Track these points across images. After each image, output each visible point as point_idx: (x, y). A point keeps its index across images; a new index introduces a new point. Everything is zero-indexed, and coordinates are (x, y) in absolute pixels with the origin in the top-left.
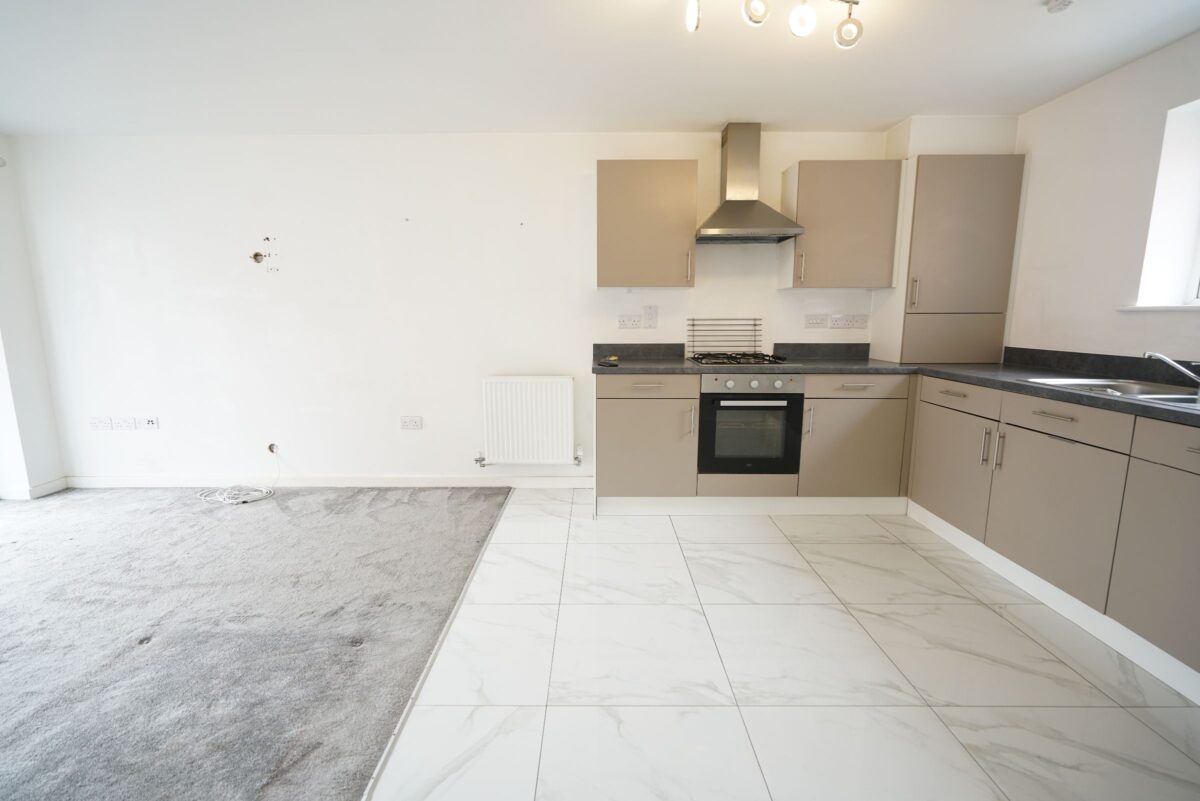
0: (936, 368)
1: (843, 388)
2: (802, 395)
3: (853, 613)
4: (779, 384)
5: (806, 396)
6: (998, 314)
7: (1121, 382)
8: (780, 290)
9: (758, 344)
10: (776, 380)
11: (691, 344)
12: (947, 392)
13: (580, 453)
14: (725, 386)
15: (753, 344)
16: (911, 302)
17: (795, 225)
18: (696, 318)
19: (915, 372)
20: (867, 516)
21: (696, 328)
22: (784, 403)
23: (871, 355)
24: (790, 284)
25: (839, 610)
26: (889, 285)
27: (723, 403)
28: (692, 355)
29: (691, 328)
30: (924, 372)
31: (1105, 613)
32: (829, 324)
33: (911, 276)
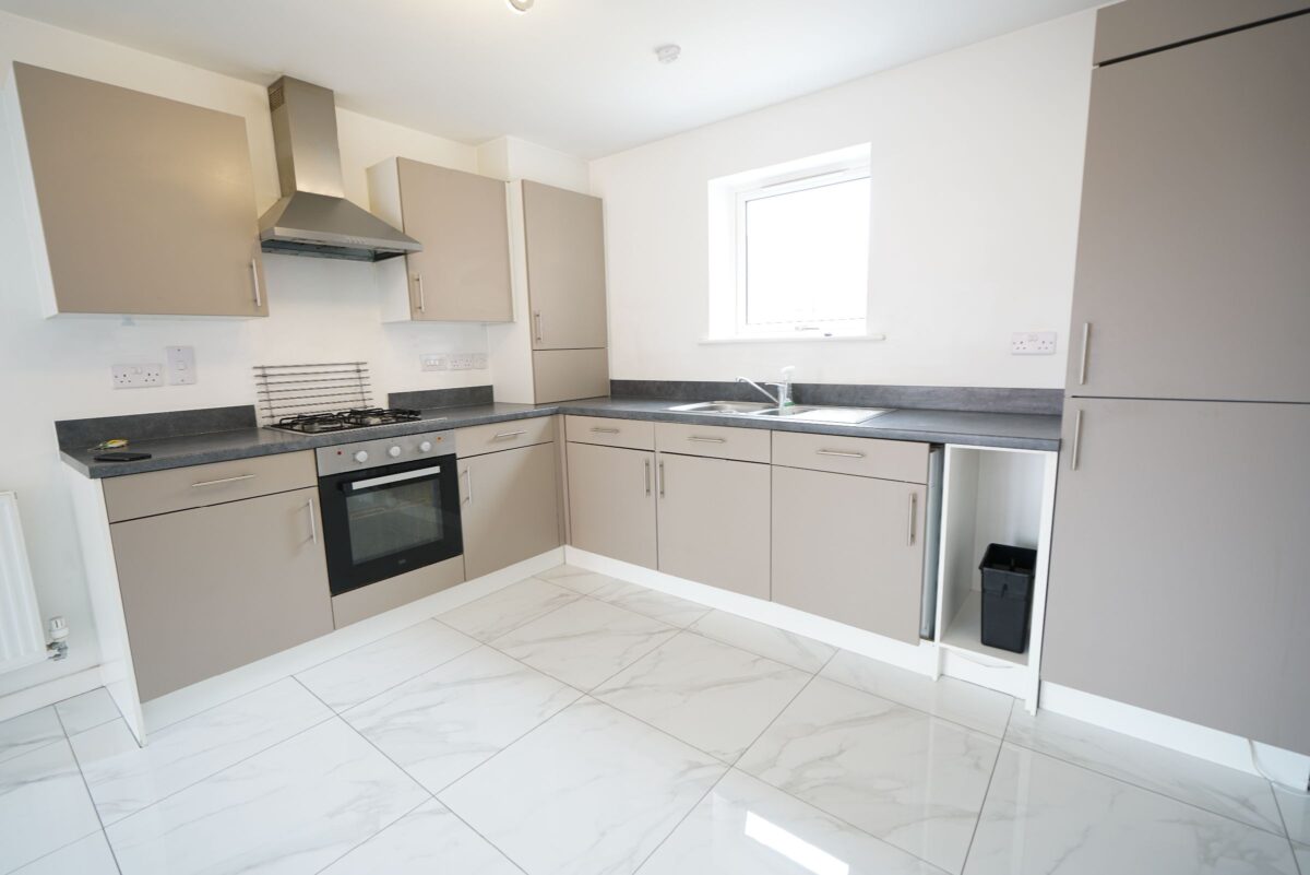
0: (573, 405)
1: (496, 439)
2: (454, 455)
3: (601, 698)
4: (427, 447)
5: (458, 456)
6: (599, 348)
7: (716, 403)
8: (384, 324)
9: (367, 396)
10: (422, 443)
11: (266, 405)
12: (597, 429)
13: (60, 634)
14: (354, 460)
15: (359, 397)
16: (536, 338)
17: (402, 236)
18: (266, 365)
19: (557, 413)
20: (533, 577)
21: (269, 380)
22: (436, 470)
23: (496, 398)
24: (407, 316)
25: (587, 704)
26: (511, 320)
27: (356, 485)
28: (268, 421)
29: (262, 380)
30: (565, 412)
31: (771, 600)
32: (449, 366)
33: (533, 309)
